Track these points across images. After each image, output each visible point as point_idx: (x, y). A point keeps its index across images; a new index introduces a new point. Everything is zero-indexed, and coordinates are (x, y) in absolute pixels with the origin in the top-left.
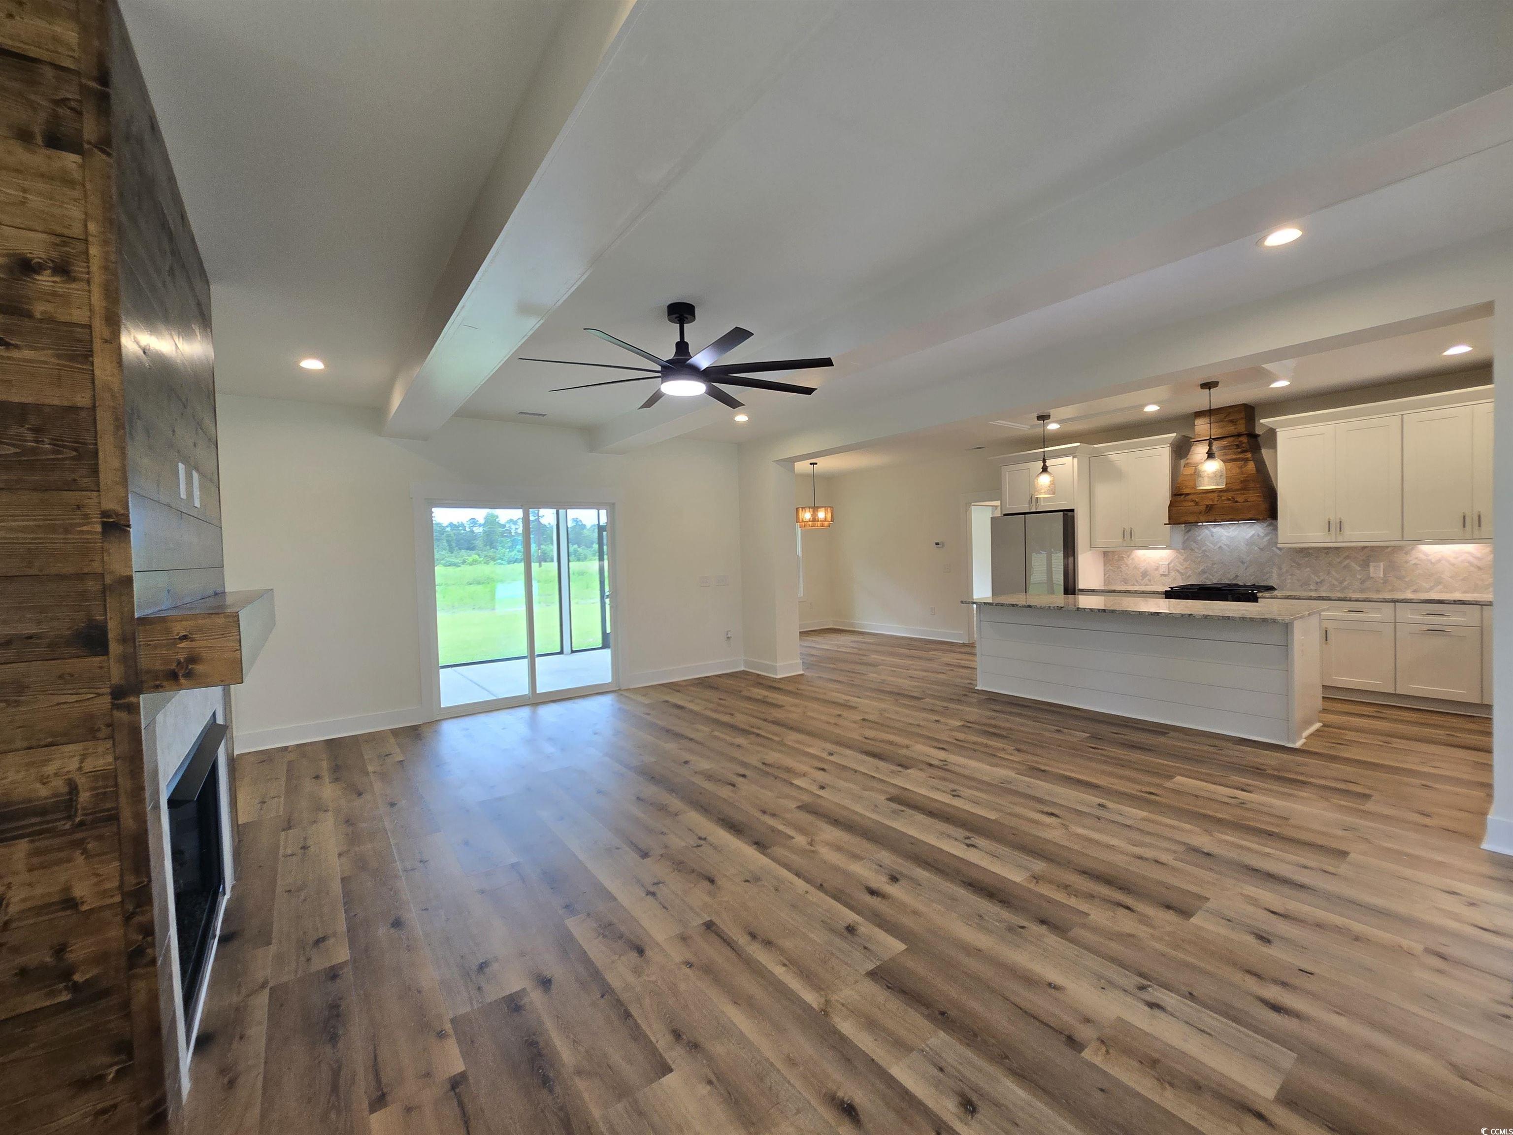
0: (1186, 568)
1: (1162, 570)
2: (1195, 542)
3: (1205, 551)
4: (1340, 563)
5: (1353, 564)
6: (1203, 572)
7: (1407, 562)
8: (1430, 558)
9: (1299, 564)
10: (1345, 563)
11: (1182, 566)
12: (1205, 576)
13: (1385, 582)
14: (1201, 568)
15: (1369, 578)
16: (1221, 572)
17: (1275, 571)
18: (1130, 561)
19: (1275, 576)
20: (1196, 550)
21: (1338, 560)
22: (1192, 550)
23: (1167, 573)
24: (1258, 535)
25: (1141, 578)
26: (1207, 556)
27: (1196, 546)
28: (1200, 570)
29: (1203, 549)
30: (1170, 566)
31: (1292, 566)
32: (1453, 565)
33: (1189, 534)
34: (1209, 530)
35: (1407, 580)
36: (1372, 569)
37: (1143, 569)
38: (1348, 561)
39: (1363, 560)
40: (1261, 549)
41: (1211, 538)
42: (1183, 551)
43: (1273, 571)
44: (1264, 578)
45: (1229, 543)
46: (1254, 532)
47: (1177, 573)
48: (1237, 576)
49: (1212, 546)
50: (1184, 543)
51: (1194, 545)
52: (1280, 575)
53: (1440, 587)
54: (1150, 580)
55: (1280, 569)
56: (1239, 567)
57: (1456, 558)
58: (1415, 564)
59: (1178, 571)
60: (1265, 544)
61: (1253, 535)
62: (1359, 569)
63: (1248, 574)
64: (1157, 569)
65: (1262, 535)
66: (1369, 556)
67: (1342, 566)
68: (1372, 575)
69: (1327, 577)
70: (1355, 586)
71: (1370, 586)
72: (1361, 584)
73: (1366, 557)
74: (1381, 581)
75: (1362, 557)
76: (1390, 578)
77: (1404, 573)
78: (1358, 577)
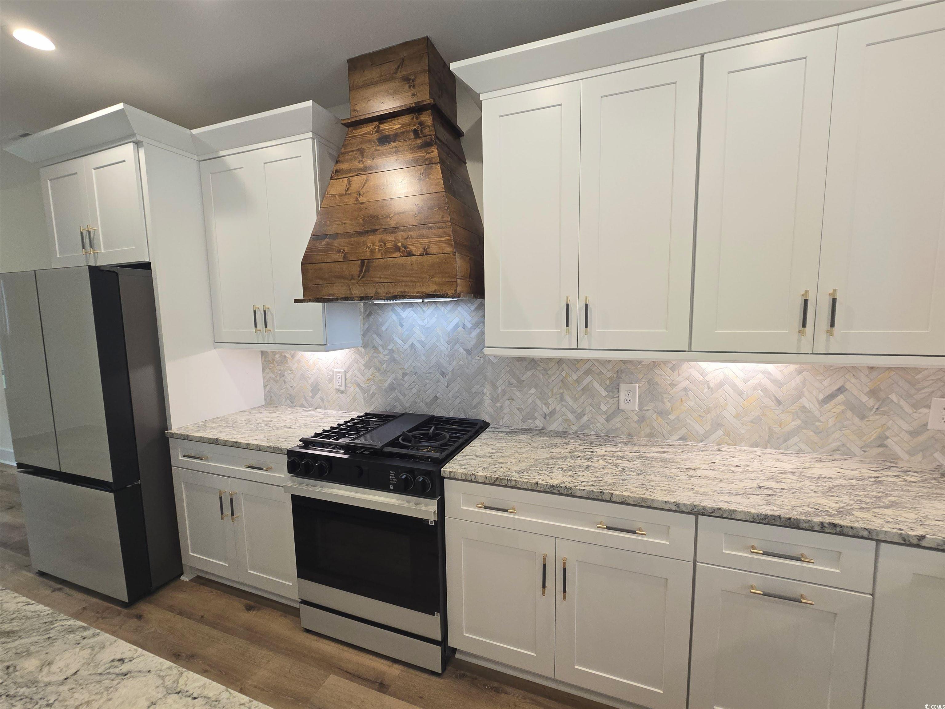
0: (369, 380)
1: (338, 383)
2: (379, 335)
3: (392, 351)
4: (578, 381)
5: (596, 384)
6: (392, 388)
7: (673, 385)
8: (707, 378)
9: (520, 381)
10: (585, 382)
11: (363, 376)
12: (394, 395)
13: (642, 419)
14: (388, 382)
15: (618, 410)
16: (414, 390)
17: (487, 390)
18: (296, 365)
19: (487, 400)
20: (381, 349)
21: (575, 377)
22: (375, 349)
23: (343, 388)
24: (464, 326)
25: (311, 394)
26: (394, 360)
27: (381, 343)
28: (387, 384)
29: (390, 347)
30: (348, 375)
31: (510, 384)
32: (740, 393)
33: (371, 319)
34: (398, 315)
35: (672, 417)
36: (623, 395)
37: (312, 379)
38: (589, 379)
39: (611, 378)
40: (469, 352)
41: (399, 328)
42: (362, 350)
43: (485, 390)
45: (423, 338)
46: (456, 321)
47: (357, 389)
48: (436, 398)
49: (400, 342)
50: (364, 335)
51: (378, 341)
52: (495, 399)
53: (720, 432)
55: (494, 386)
56: (438, 381)
57: (745, 381)
58: (685, 390)
59: (359, 385)
60: (473, 342)
61: (457, 326)
62: (604, 393)
63: (451, 395)
64: (331, 380)
65: (469, 325)
66: (620, 372)
67: (582, 387)
68: (623, 406)
69: (560, 405)
70: (598, 425)
71: (618, 425)
72: (607, 420)
73: (615, 375)
74: (636, 418)
75: (609, 374)
76: (649, 414)
77: (668, 404)
78: (604, 408)
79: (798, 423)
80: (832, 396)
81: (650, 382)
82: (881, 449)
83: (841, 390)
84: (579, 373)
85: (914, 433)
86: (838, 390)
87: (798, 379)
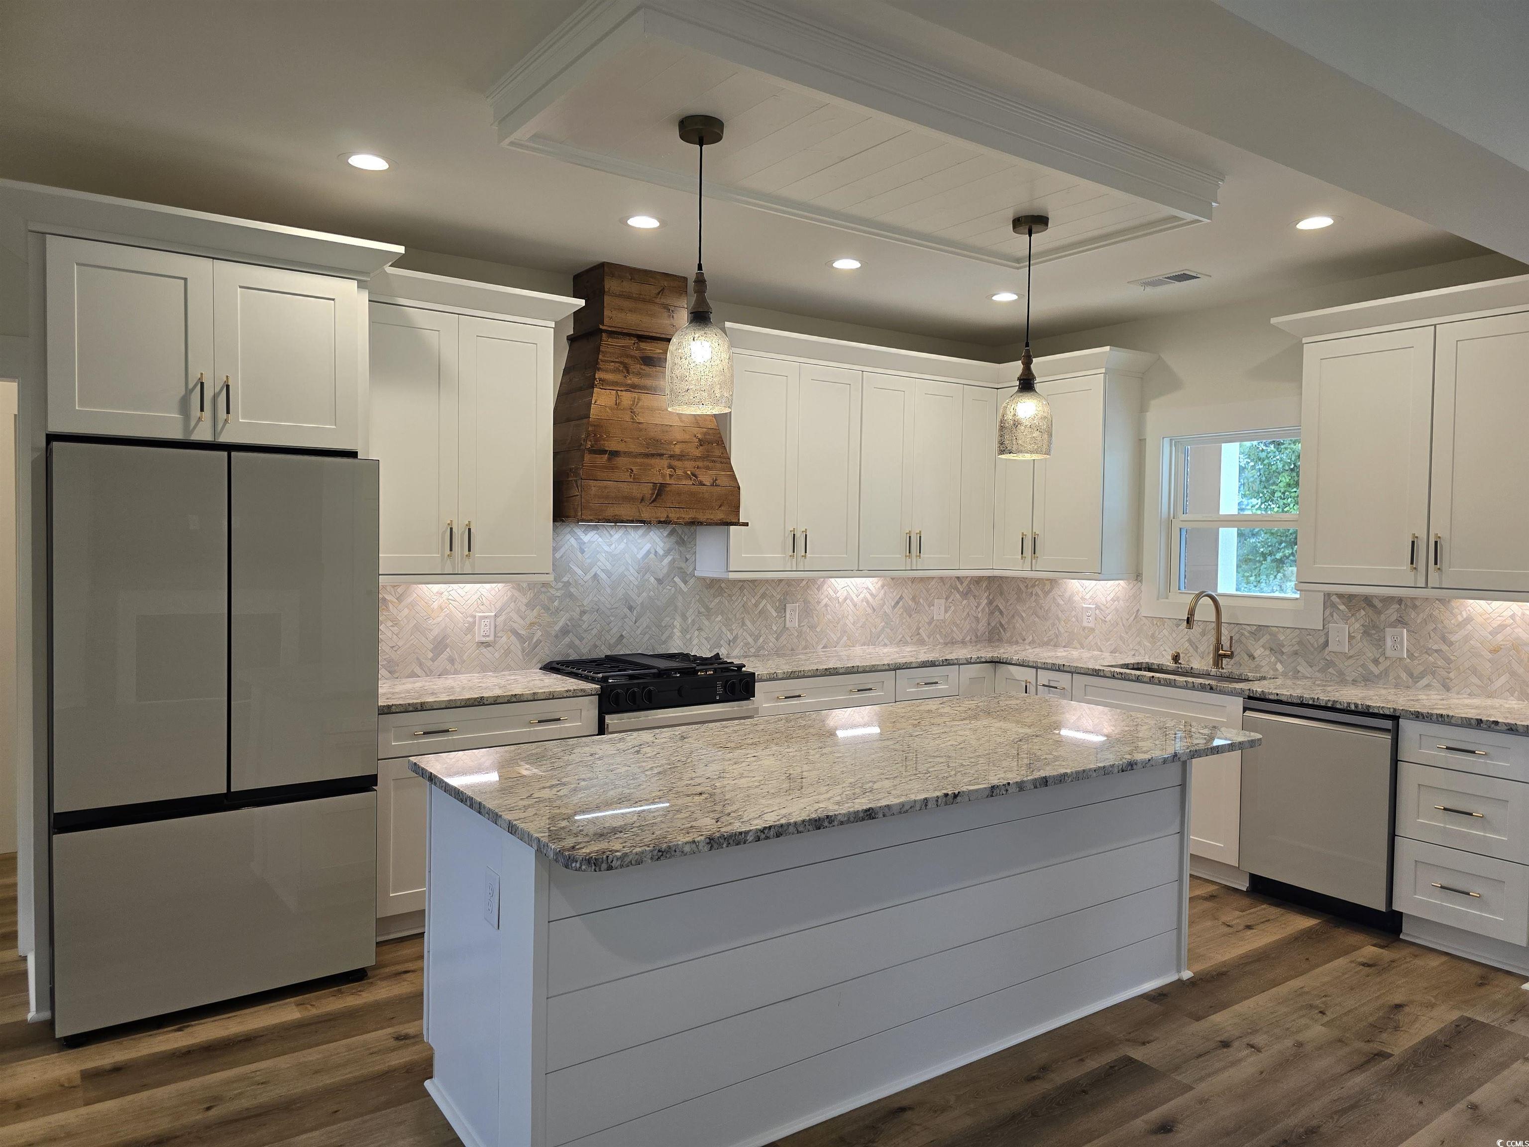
0: (532, 624)
1: (483, 631)
3: (569, 584)
4: (756, 605)
5: (769, 607)
6: (565, 632)
7: (819, 603)
8: (838, 595)
9: (708, 609)
10: (761, 606)
11: (524, 619)
12: (567, 640)
13: (800, 634)
14: (561, 624)
15: (784, 629)
16: (594, 632)
18: (406, 611)
19: (677, 633)
21: (753, 601)
23: (491, 638)
24: (656, 553)
25: (430, 655)
26: (571, 596)
30: (500, 620)
31: (699, 613)
32: (855, 607)
35: (818, 630)
36: (788, 615)
38: (764, 602)
40: (660, 581)
41: (579, 555)
43: (676, 623)
44: (663, 638)
46: (648, 546)
47: (513, 638)
52: (684, 631)
54: (452, 661)
55: (684, 617)
58: (826, 605)
60: (665, 571)
62: (775, 614)
64: (470, 629)
66: (786, 594)
67: (758, 611)
68: (788, 624)
69: (742, 629)
70: (771, 644)
71: (785, 643)
72: (777, 639)
73: (782, 598)
74: (796, 634)
75: (778, 597)
76: (804, 629)
77: (816, 619)
78: (775, 628)
79: (883, 624)
80: (898, 603)
81: (806, 602)
82: (918, 636)
83: (901, 598)
84: (757, 598)
85: (930, 623)
86: (900, 598)
87: (882, 592)
